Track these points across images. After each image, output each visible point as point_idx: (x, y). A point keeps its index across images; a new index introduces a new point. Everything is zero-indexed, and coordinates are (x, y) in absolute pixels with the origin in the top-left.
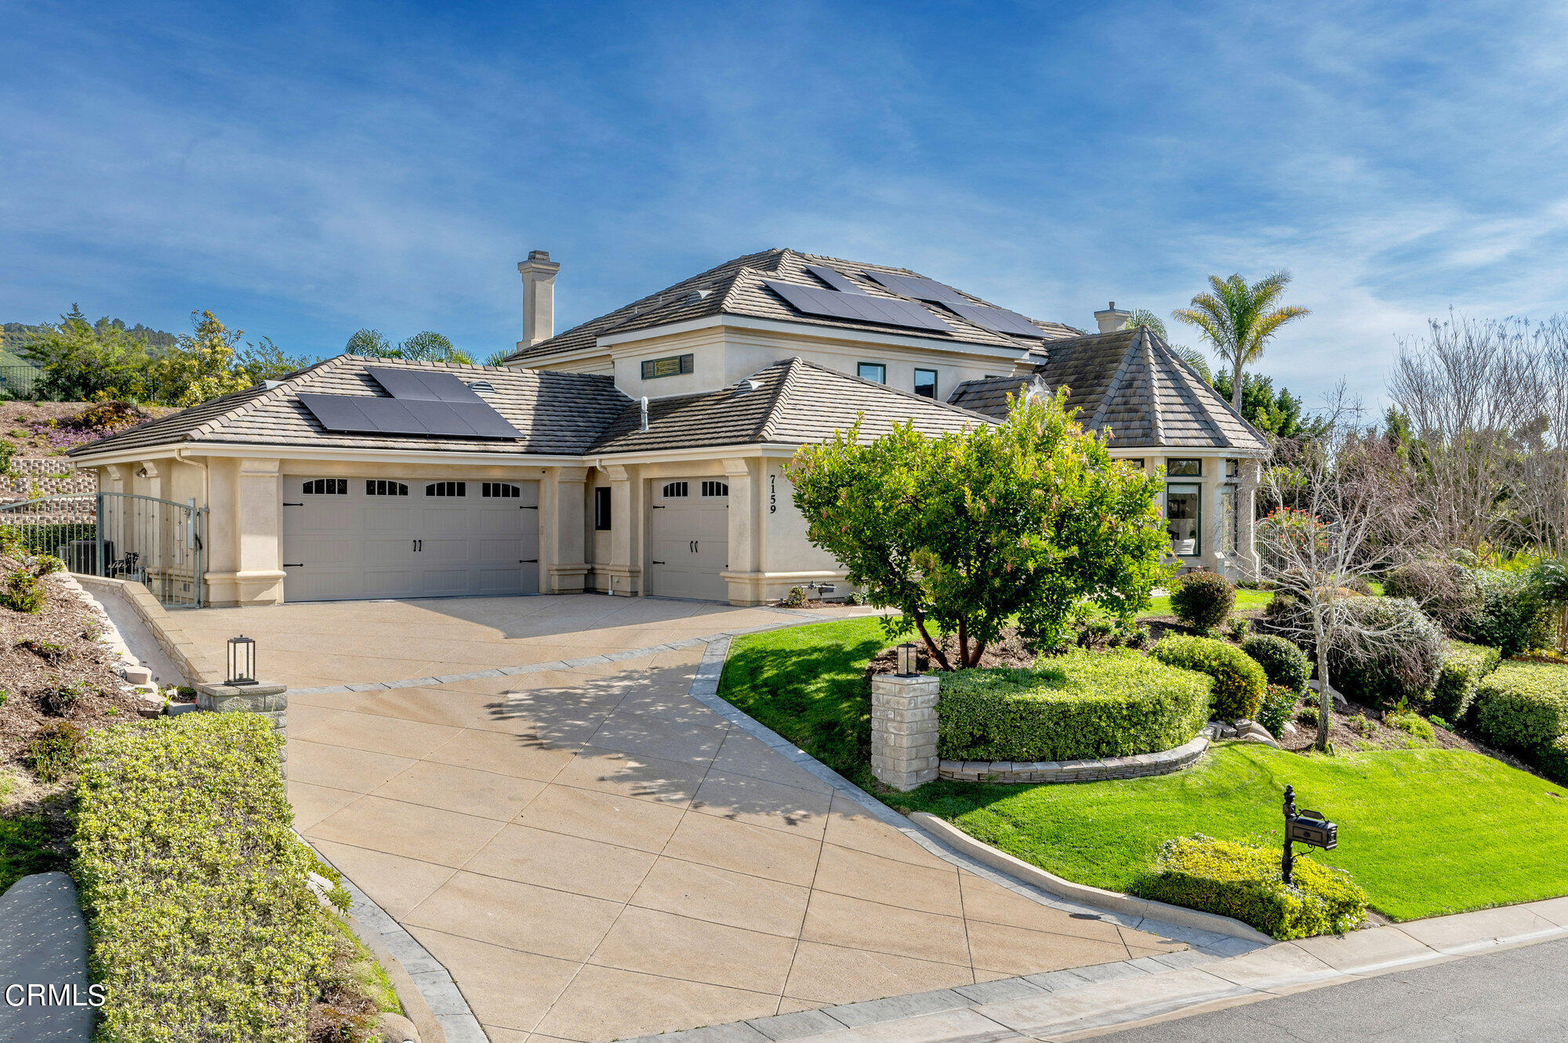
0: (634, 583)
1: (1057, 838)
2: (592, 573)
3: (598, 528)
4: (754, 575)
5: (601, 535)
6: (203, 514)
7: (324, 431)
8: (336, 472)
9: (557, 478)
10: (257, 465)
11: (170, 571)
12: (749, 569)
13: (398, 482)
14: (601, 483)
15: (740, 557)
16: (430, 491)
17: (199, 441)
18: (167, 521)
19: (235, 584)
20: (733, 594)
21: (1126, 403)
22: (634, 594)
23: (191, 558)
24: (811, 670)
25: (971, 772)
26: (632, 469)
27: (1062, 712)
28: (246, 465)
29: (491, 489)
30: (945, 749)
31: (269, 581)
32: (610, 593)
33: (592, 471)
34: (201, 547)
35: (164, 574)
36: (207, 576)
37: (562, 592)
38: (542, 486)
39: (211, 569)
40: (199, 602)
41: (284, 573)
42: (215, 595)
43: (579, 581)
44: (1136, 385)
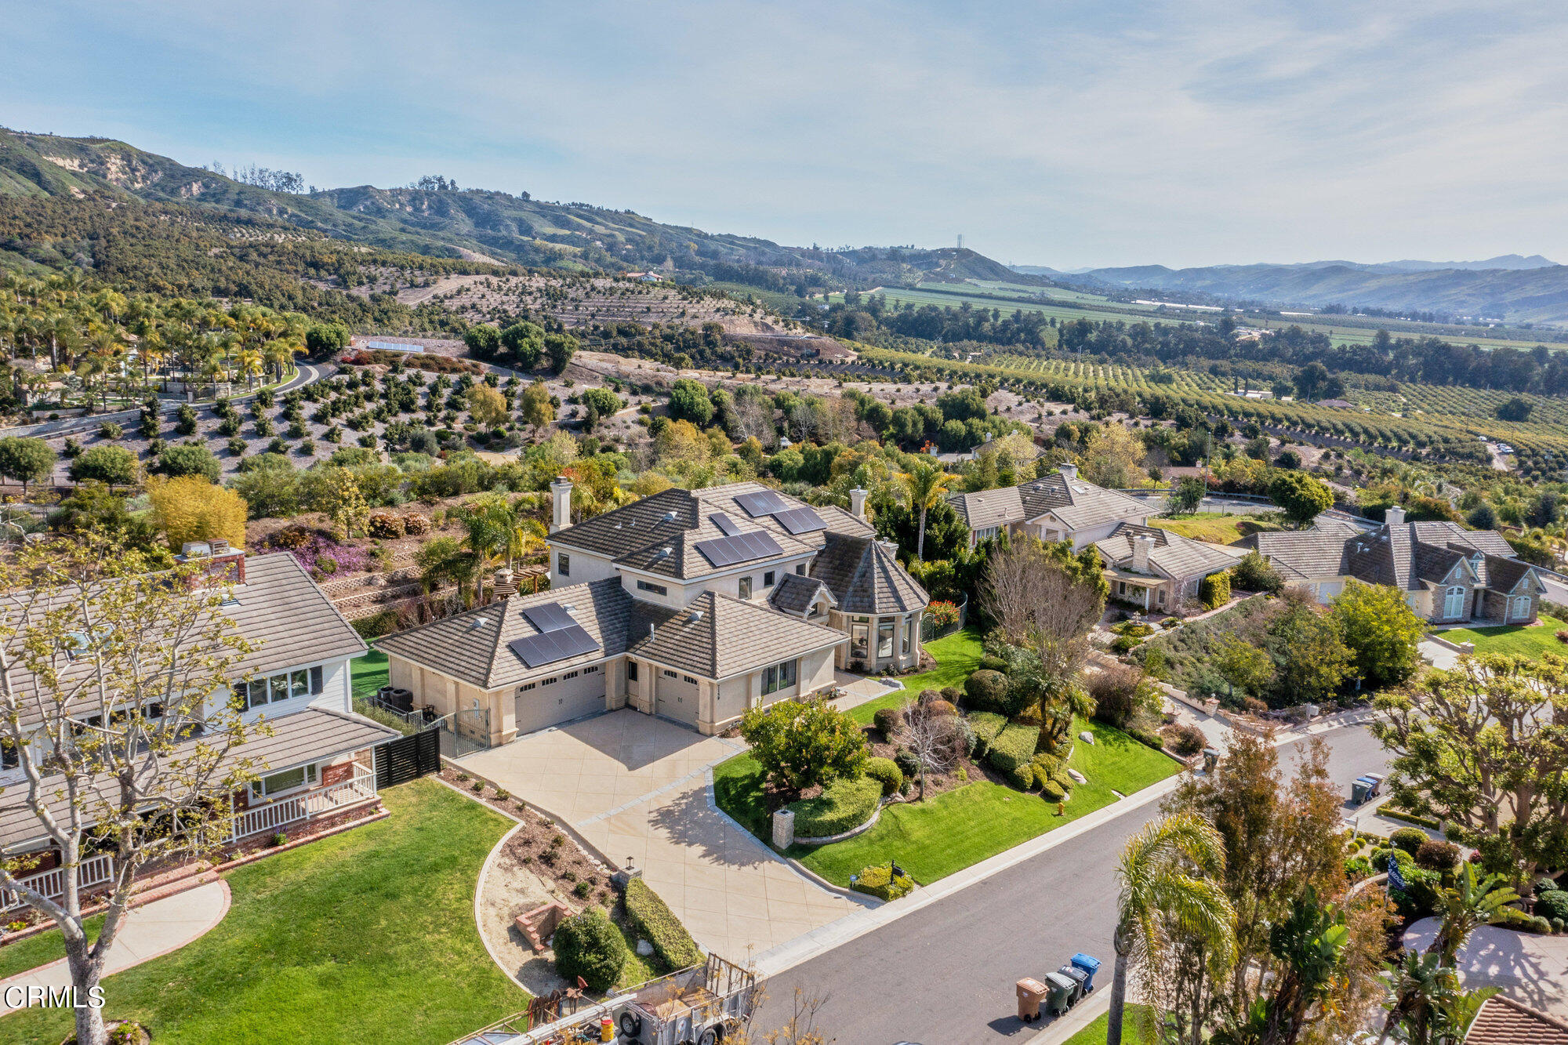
0: (650, 709)
1: (830, 867)
2: (628, 699)
3: (628, 680)
4: (710, 722)
5: (632, 682)
6: (488, 711)
7: (530, 667)
8: (532, 682)
9: (614, 662)
10: (509, 690)
12: (708, 720)
13: (553, 679)
14: (632, 661)
16: (565, 679)
19: (500, 737)
20: (700, 727)
21: (862, 587)
22: (650, 714)
23: (483, 727)
24: (747, 790)
25: (804, 841)
26: (650, 665)
28: (505, 691)
29: (588, 671)
30: (796, 833)
31: (511, 734)
32: (639, 710)
33: (628, 658)
34: (488, 724)
36: (491, 736)
37: (617, 709)
38: (607, 666)
39: (492, 732)
40: (487, 745)
41: (518, 729)
42: (494, 742)
43: (623, 704)
44: (866, 575)
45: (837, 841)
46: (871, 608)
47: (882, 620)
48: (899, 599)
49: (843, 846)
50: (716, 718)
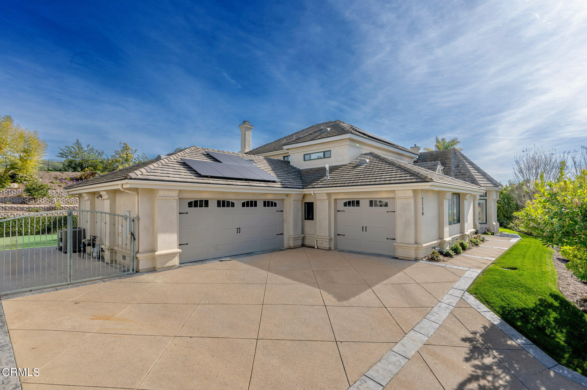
0: (330, 244)
2: (304, 238)
3: (305, 219)
4: (416, 246)
5: (308, 222)
6: (136, 221)
8: (204, 196)
9: (292, 198)
10: (167, 193)
11: (116, 248)
13: (231, 201)
15: (405, 237)
16: (243, 205)
17: (135, 179)
18: (113, 225)
19: (154, 258)
20: (399, 253)
21: (460, 172)
22: (330, 249)
26: (329, 195)
28: (161, 193)
29: (268, 204)
31: (172, 256)
32: (316, 247)
33: (304, 196)
34: (134, 239)
35: (112, 249)
36: (138, 256)
37: (294, 248)
38: (285, 202)
39: (140, 251)
40: (133, 270)
41: (180, 250)
42: (142, 266)
43: (300, 243)
44: (460, 166)
50: (421, 238)
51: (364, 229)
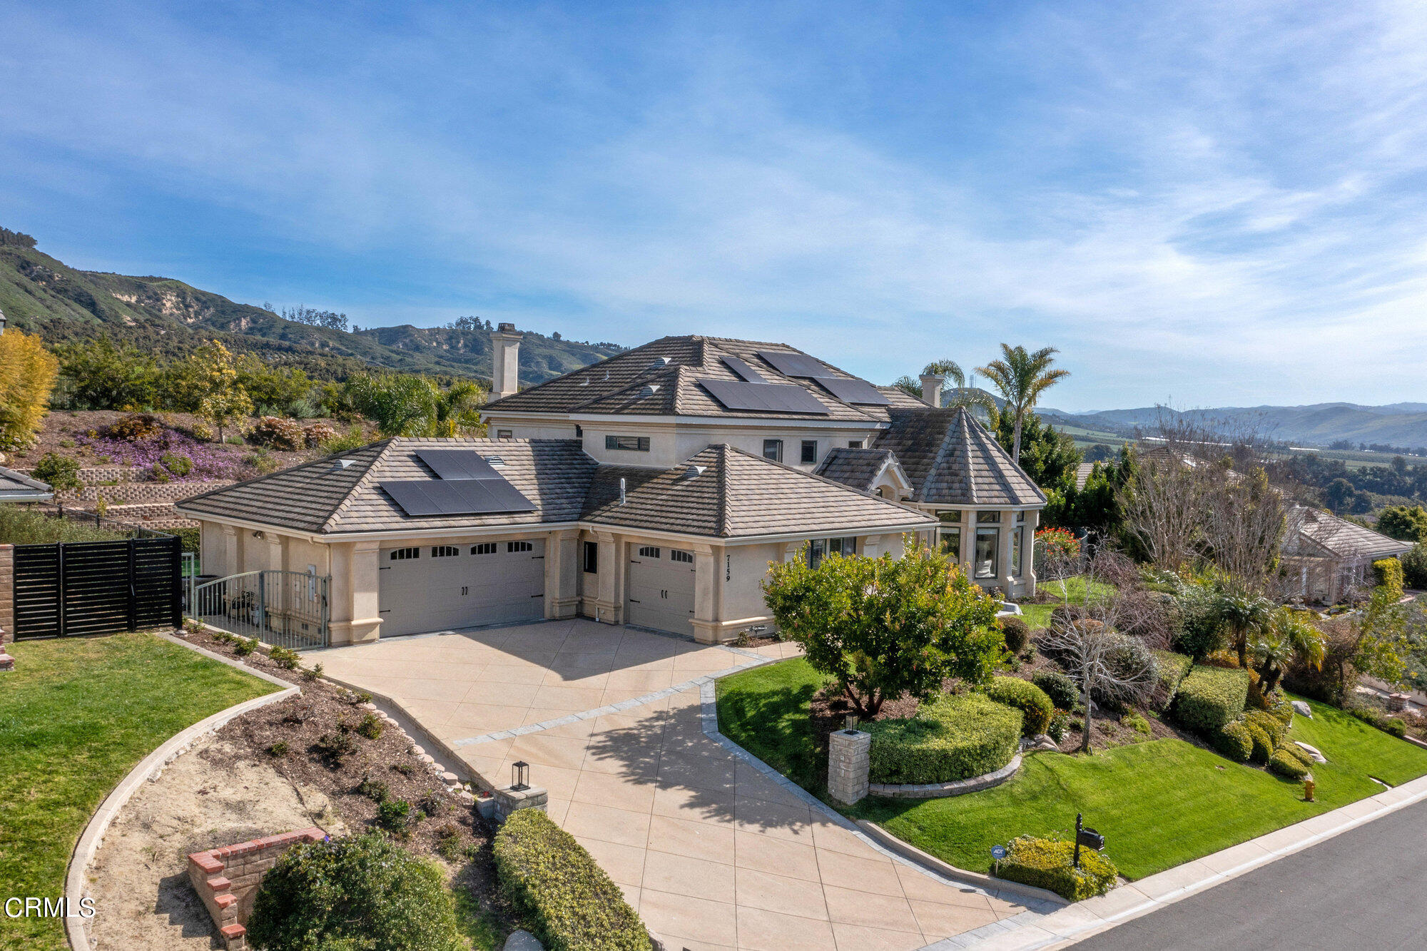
0: (616, 615)
2: (581, 603)
3: (585, 570)
4: (714, 624)
5: (588, 577)
6: (328, 581)
7: (406, 516)
8: (413, 545)
9: (559, 537)
10: (365, 546)
11: (289, 613)
12: (711, 619)
13: (452, 547)
14: (589, 539)
15: (704, 610)
16: (473, 551)
17: (331, 533)
19: (349, 629)
20: (697, 634)
21: (949, 468)
22: (617, 623)
23: (319, 610)
24: (776, 711)
25: (889, 791)
26: (617, 537)
27: (943, 755)
28: (358, 546)
29: (515, 546)
30: (873, 777)
31: (371, 627)
32: (597, 620)
33: (583, 532)
34: (326, 605)
35: (285, 615)
36: (331, 625)
37: (561, 619)
38: (547, 543)
39: (333, 619)
40: (325, 643)
41: (381, 620)
42: (335, 637)
43: (573, 610)
44: (956, 455)
45: (952, 794)
46: (966, 497)
47: (981, 516)
48: (1006, 487)
49: (965, 803)
50: (723, 612)
51: (664, 594)
